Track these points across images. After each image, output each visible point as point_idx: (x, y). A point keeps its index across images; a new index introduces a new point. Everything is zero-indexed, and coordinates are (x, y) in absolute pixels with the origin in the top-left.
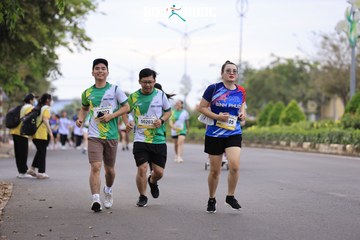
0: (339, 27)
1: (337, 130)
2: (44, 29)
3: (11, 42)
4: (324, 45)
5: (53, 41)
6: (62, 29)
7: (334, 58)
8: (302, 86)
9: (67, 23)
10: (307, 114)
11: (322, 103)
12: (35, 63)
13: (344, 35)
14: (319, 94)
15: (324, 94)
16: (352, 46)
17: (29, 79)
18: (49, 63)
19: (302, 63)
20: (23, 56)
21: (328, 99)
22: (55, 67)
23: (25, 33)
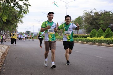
2: (16, 20)
3: (10, 22)
5: (17, 22)
6: (19, 20)
9: (19, 19)
10: (59, 35)
12: (14, 26)
17: (13, 28)
18: (16, 26)
20: (12, 25)
22: (17, 27)
23: (12, 21)
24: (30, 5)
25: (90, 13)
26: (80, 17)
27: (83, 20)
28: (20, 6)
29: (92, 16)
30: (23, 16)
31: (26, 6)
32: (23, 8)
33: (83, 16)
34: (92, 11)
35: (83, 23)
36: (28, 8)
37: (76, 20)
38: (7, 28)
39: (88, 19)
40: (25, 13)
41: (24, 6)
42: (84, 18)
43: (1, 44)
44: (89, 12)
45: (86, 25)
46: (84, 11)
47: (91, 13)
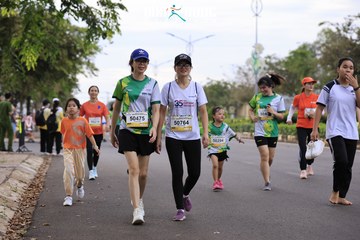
0: (248, 62)
1: (247, 124)
2: (70, 63)
3: (50, 71)
4: (239, 73)
5: (75, 71)
6: (81, 63)
7: (245, 80)
8: (226, 97)
9: (84, 60)
10: (229, 114)
11: (238, 108)
12: (64, 83)
13: (251, 67)
14: (236, 102)
15: (239, 102)
16: (256, 73)
17: (61, 93)
18: (73, 84)
19: (226, 83)
20: (57, 80)
21: (242, 105)
22: (76, 86)
23: (59, 65)
24: (122, 7)
25: (342, 32)
26: (305, 46)
27: (318, 57)
28: (88, 9)
29: (351, 44)
30: (96, 48)
31: (109, 11)
32: (98, 16)
33: (317, 42)
34: (349, 25)
35: (318, 70)
36: (114, 17)
37: (289, 58)
38: (39, 94)
39: (336, 52)
40: (105, 36)
41: (102, 9)
42: (319, 49)
43: (19, 150)
44: (340, 27)
45: (329, 74)
46: (321, 24)
47: (345, 30)
